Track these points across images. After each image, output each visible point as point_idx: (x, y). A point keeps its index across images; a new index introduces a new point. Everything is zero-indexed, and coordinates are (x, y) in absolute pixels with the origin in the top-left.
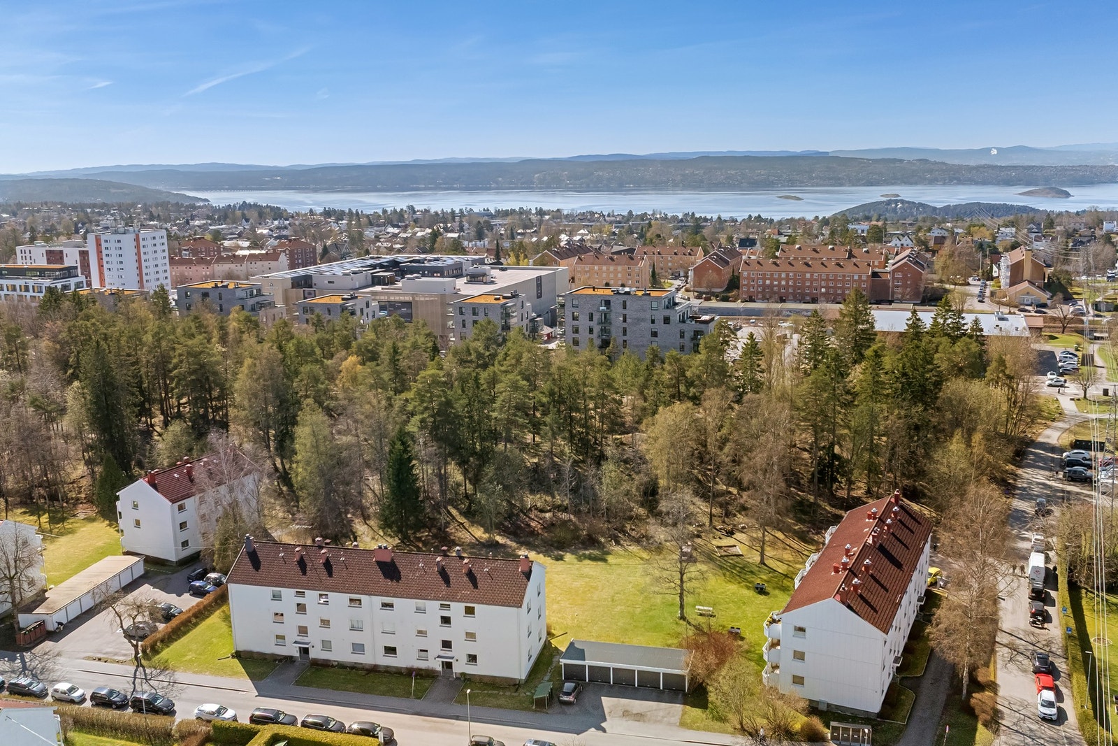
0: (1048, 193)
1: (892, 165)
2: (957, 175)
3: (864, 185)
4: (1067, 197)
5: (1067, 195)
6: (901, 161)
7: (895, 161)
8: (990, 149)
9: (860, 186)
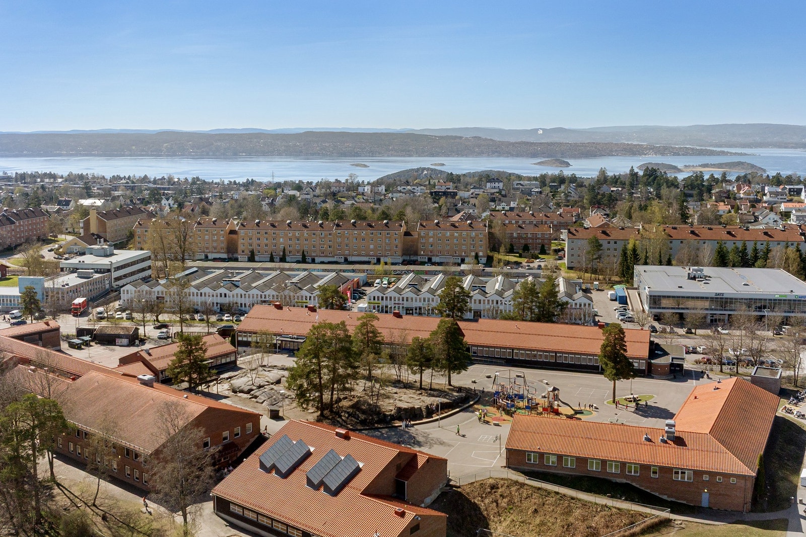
0: (554, 163)
1: (453, 141)
2: (498, 149)
3: (427, 156)
4: (567, 166)
5: (568, 165)
6: (461, 138)
7: (456, 137)
8: (538, 130)
9: (424, 156)
